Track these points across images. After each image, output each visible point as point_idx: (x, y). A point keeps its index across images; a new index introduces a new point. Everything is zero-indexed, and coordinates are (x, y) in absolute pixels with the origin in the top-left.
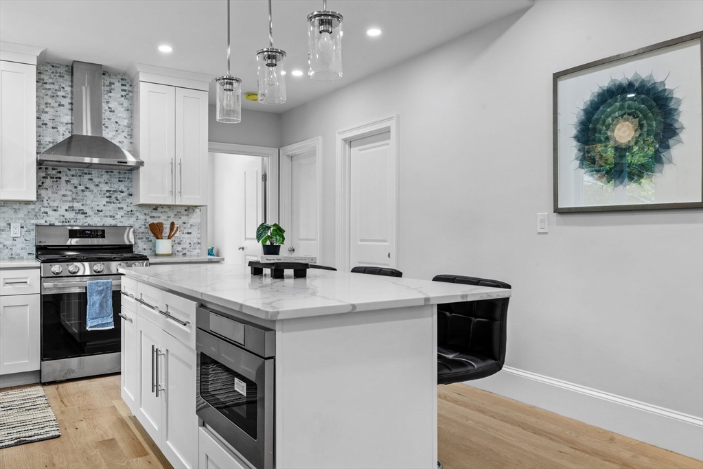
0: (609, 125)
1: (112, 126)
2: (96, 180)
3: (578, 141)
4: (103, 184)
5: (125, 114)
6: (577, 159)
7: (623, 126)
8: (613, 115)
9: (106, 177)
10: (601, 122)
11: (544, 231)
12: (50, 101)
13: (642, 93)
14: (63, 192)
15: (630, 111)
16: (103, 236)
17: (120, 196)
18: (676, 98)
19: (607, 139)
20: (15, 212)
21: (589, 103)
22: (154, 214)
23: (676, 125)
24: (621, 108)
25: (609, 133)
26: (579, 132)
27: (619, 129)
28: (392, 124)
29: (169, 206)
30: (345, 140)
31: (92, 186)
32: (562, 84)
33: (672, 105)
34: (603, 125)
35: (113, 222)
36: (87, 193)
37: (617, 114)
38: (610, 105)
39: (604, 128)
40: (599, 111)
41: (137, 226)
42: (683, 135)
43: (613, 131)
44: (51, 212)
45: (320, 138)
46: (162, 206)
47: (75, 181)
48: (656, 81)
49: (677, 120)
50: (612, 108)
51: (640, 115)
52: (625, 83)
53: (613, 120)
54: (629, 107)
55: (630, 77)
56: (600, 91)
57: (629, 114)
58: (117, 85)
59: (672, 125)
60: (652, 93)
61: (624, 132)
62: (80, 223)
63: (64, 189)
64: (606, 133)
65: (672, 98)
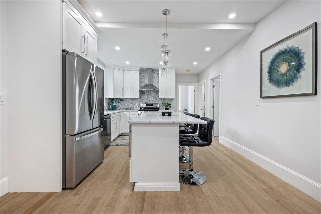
0: (279, 66)
1: (155, 82)
2: (152, 93)
3: (268, 73)
4: (153, 94)
5: (158, 79)
6: (268, 79)
7: (283, 66)
8: (280, 62)
9: (154, 93)
10: (276, 65)
11: (258, 105)
12: (143, 77)
13: (290, 53)
14: (145, 96)
15: (285, 60)
16: (152, 106)
17: (157, 97)
18: (303, 52)
19: (278, 71)
20: (137, 100)
21: (272, 59)
22: (164, 101)
23: (303, 63)
24: (283, 59)
25: (278, 69)
26: (269, 70)
27: (282, 67)
28: (220, 74)
29: (167, 99)
30: (211, 80)
31: (151, 95)
32: (263, 54)
33: (301, 55)
34: (277, 66)
35: (155, 103)
36: (150, 96)
37: (281, 62)
38: (279, 59)
39: (277, 67)
40: (275, 62)
41: (160, 103)
42: (305, 67)
43: (280, 68)
44: (143, 101)
45: (206, 79)
46: (166, 99)
47: (148, 94)
48: (295, 47)
49: (303, 61)
50: (280, 60)
51: (289, 61)
52: (284, 50)
53: (280, 64)
54: (286, 59)
55: (285, 47)
56: (276, 54)
57: (285, 61)
58: (156, 72)
59: (301, 63)
60: (294, 52)
61: (283, 68)
62: (149, 103)
63: (146, 96)
64: (277, 69)
65: (301, 52)
